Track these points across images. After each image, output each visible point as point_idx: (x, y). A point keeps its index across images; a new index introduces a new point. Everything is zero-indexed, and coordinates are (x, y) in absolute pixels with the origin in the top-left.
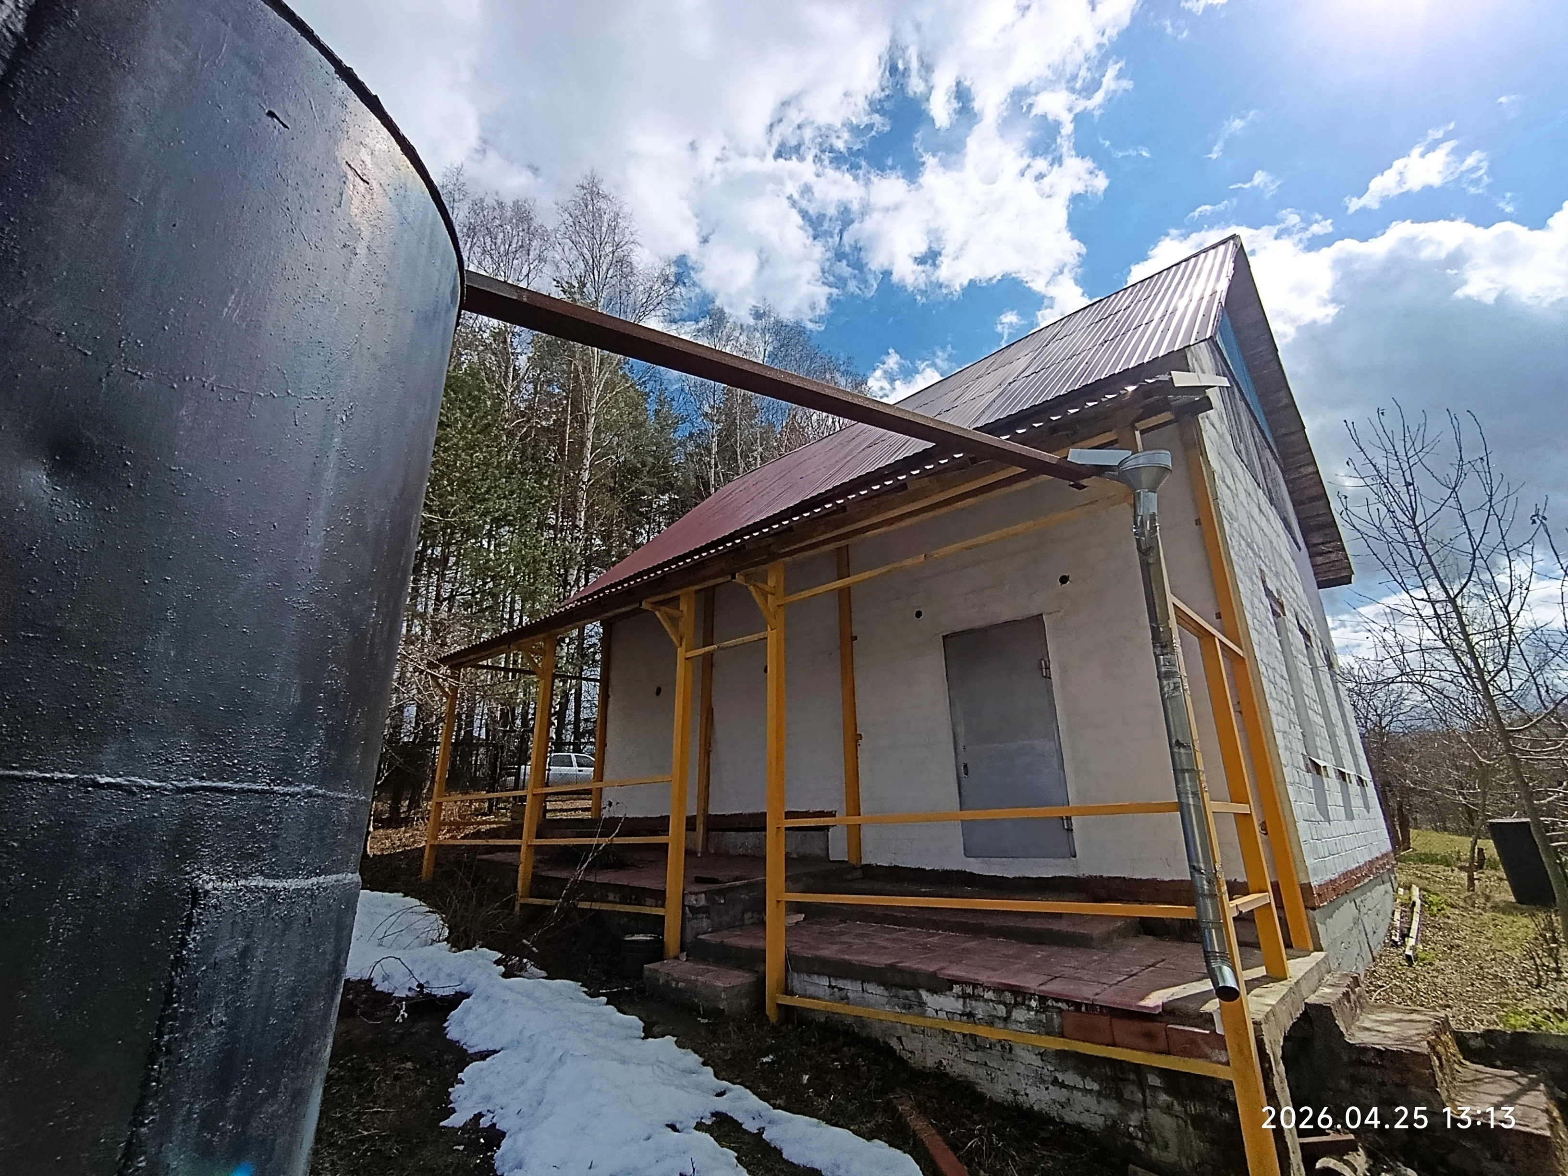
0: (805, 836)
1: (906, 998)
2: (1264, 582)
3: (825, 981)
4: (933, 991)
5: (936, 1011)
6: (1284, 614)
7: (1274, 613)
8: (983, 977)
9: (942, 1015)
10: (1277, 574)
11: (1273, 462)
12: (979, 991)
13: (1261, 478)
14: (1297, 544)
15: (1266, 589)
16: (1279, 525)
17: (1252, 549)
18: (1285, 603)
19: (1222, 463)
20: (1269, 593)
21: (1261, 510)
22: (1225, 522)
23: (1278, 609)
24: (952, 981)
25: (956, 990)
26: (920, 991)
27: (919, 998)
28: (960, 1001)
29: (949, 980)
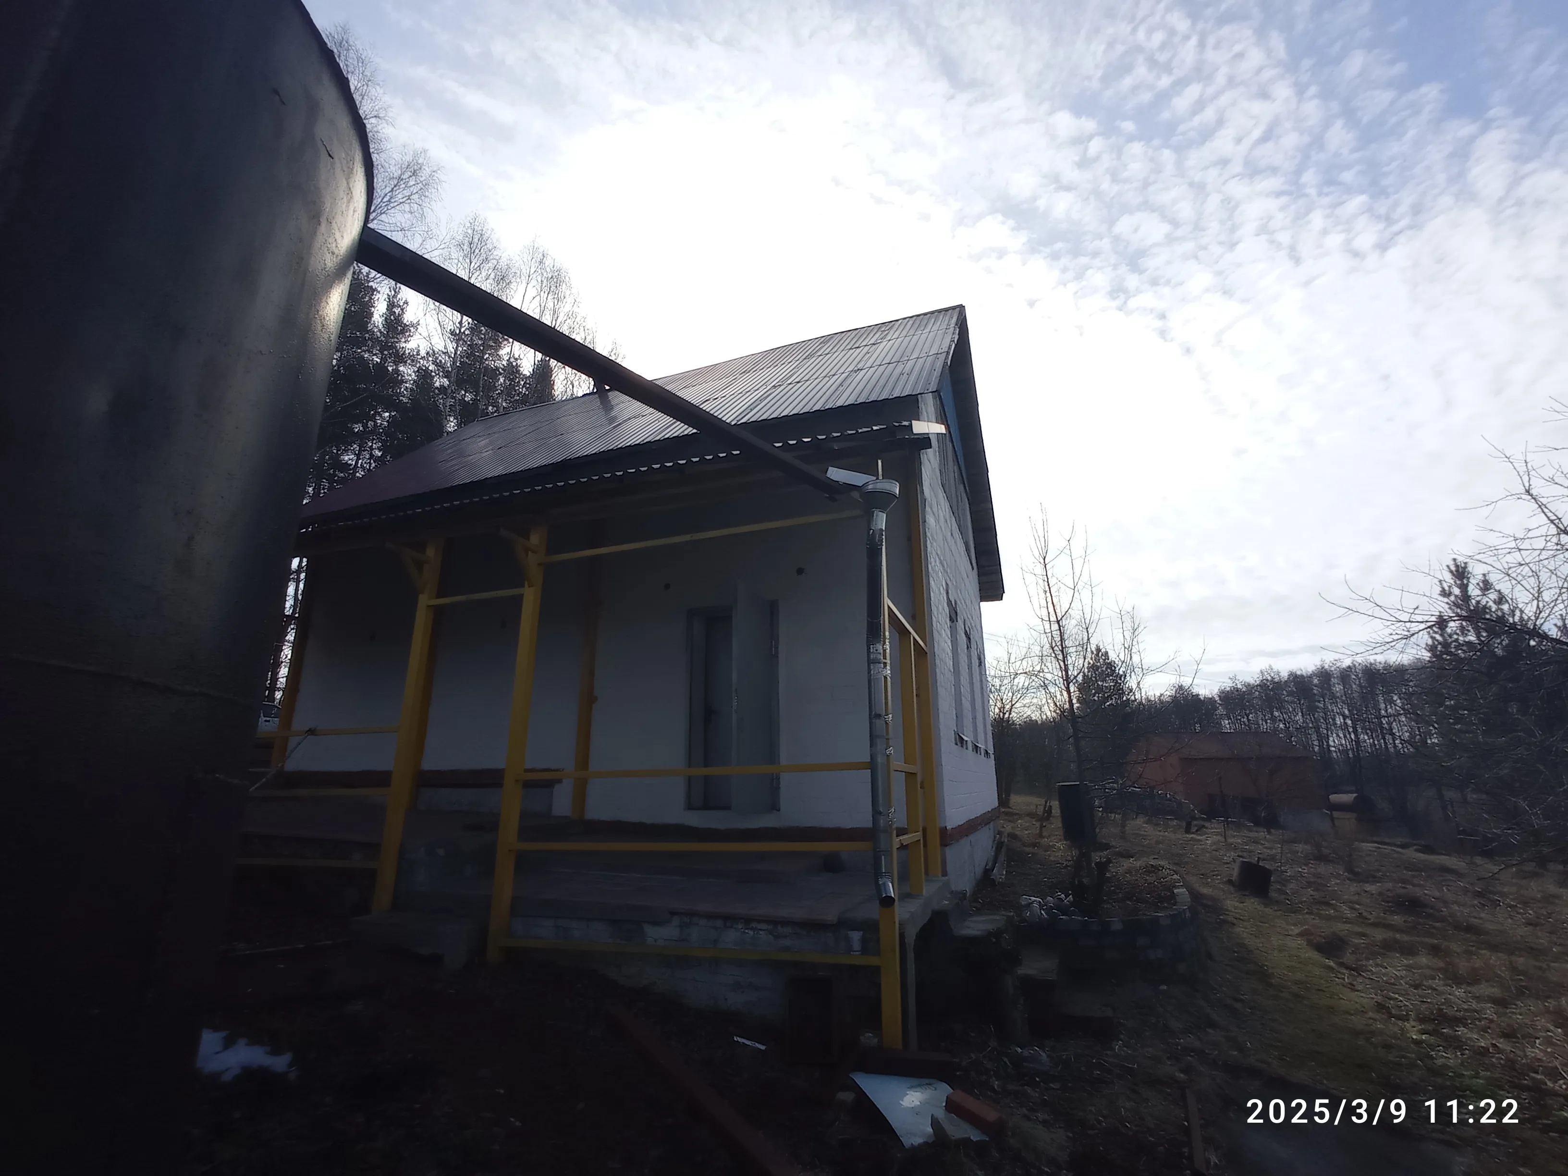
1: (628, 931)
2: (947, 593)
3: (549, 923)
5: (655, 941)
6: (957, 621)
7: (951, 620)
10: (956, 588)
11: (964, 496)
12: (695, 920)
13: (955, 508)
14: (972, 564)
15: (948, 598)
16: (962, 548)
17: (943, 566)
18: (958, 611)
19: (932, 493)
20: (949, 602)
21: (952, 534)
22: (928, 542)
23: (953, 617)
24: (673, 913)
25: (676, 921)
26: (644, 924)
27: (641, 930)
28: (678, 929)
29: (670, 913)
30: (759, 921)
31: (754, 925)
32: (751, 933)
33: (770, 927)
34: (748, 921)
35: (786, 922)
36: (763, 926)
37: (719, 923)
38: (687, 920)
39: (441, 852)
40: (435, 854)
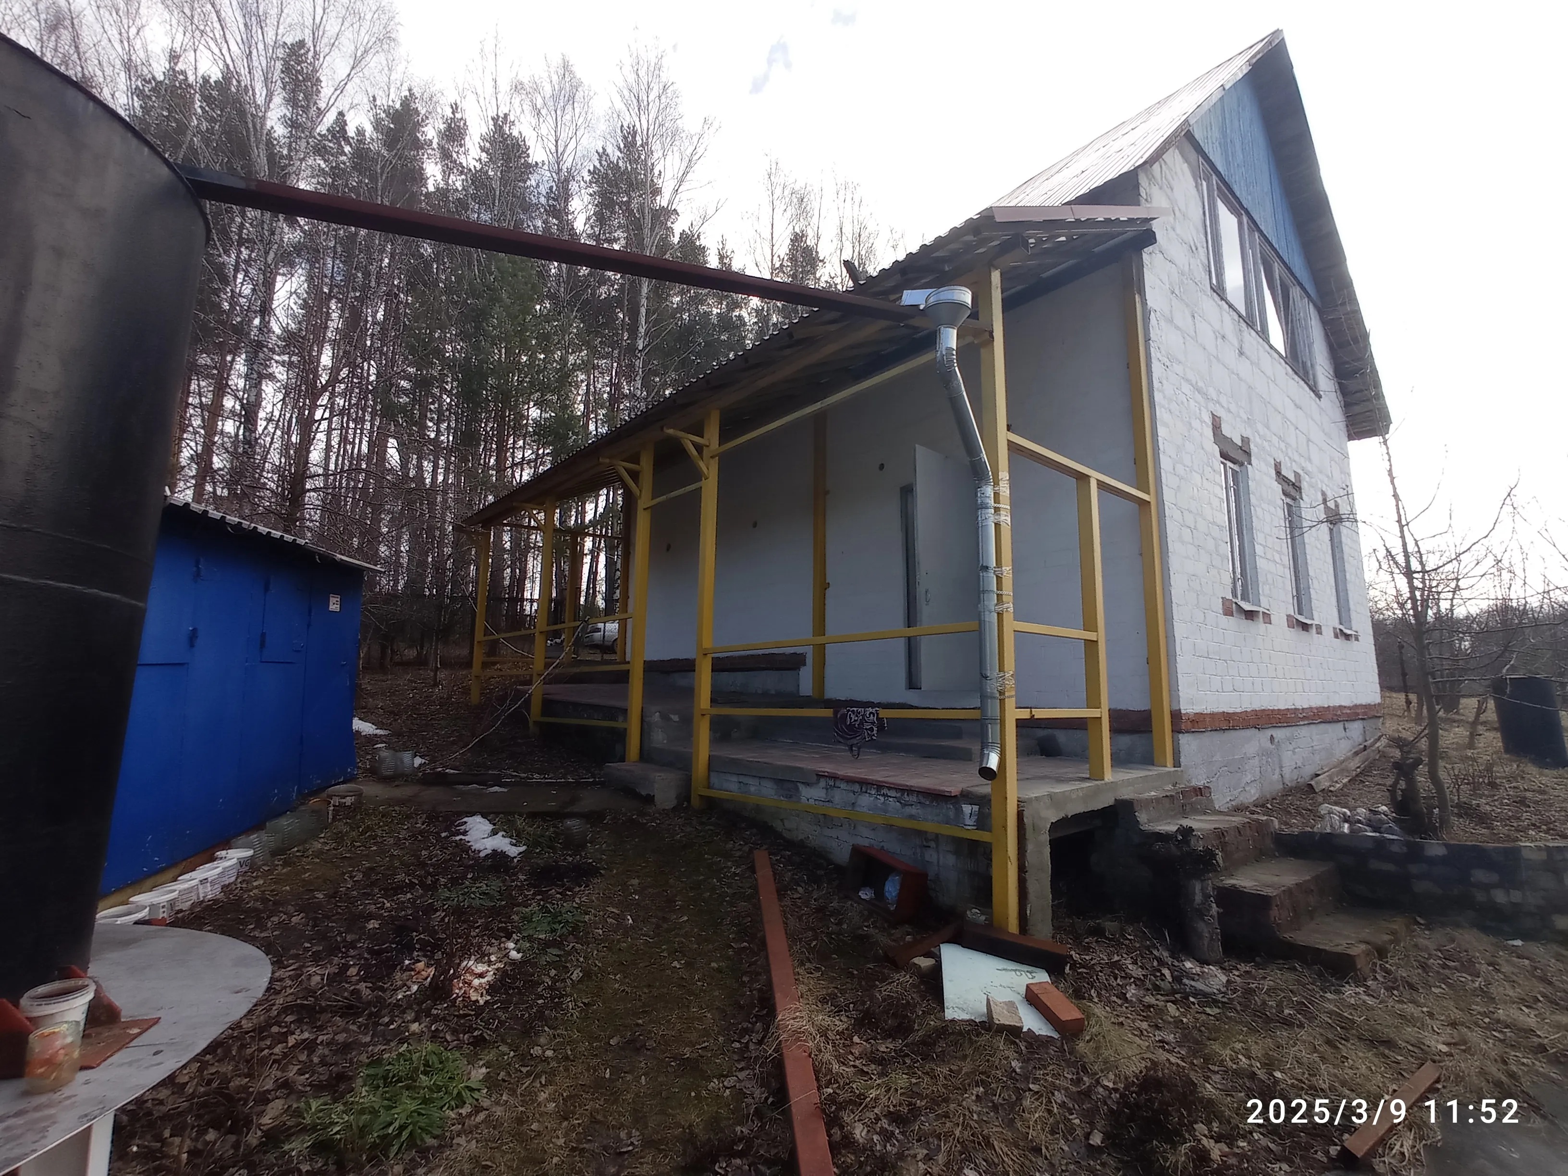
0: (781, 675)
1: (788, 790)
2: (1217, 428)
3: (734, 779)
4: (807, 784)
5: (808, 799)
6: (1250, 464)
7: (1228, 462)
8: (841, 772)
9: (811, 802)
10: (1251, 421)
11: (1303, 301)
12: (838, 783)
14: (1317, 392)
15: (1218, 435)
16: (1279, 371)
17: (1204, 394)
18: (1255, 449)
19: (1176, 302)
20: (1221, 437)
21: (1241, 354)
22: (1156, 364)
23: (1235, 456)
24: (820, 776)
25: (822, 783)
26: (799, 784)
27: (797, 789)
28: (824, 791)
29: (817, 775)
30: (889, 788)
31: (885, 791)
32: (882, 799)
33: (898, 795)
34: (879, 786)
35: (909, 791)
36: (892, 793)
37: (857, 788)
38: (831, 783)
39: (675, 718)
40: (670, 719)
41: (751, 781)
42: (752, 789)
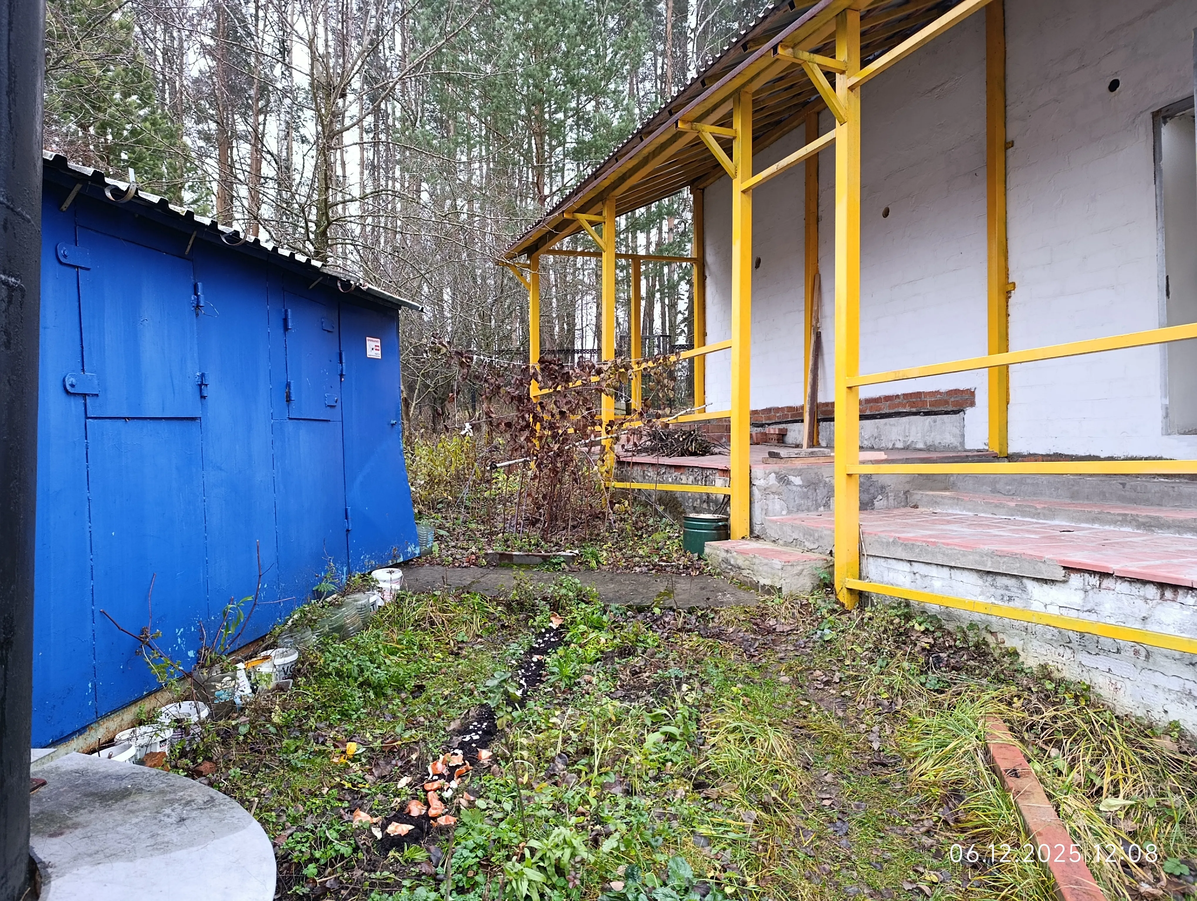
0: (935, 422)
1: (1007, 588)
5: (1046, 606)
8: (1116, 565)
12: (1109, 583)
24: (1070, 570)
25: (1076, 580)
26: (1025, 581)
27: (1024, 590)
28: (1081, 594)
29: (1065, 568)
37: (1152, 592)
38: (1094, 581)
39: (797, 481)
40: (789, 483)
41: (933, 571)
42: (937, 584)
